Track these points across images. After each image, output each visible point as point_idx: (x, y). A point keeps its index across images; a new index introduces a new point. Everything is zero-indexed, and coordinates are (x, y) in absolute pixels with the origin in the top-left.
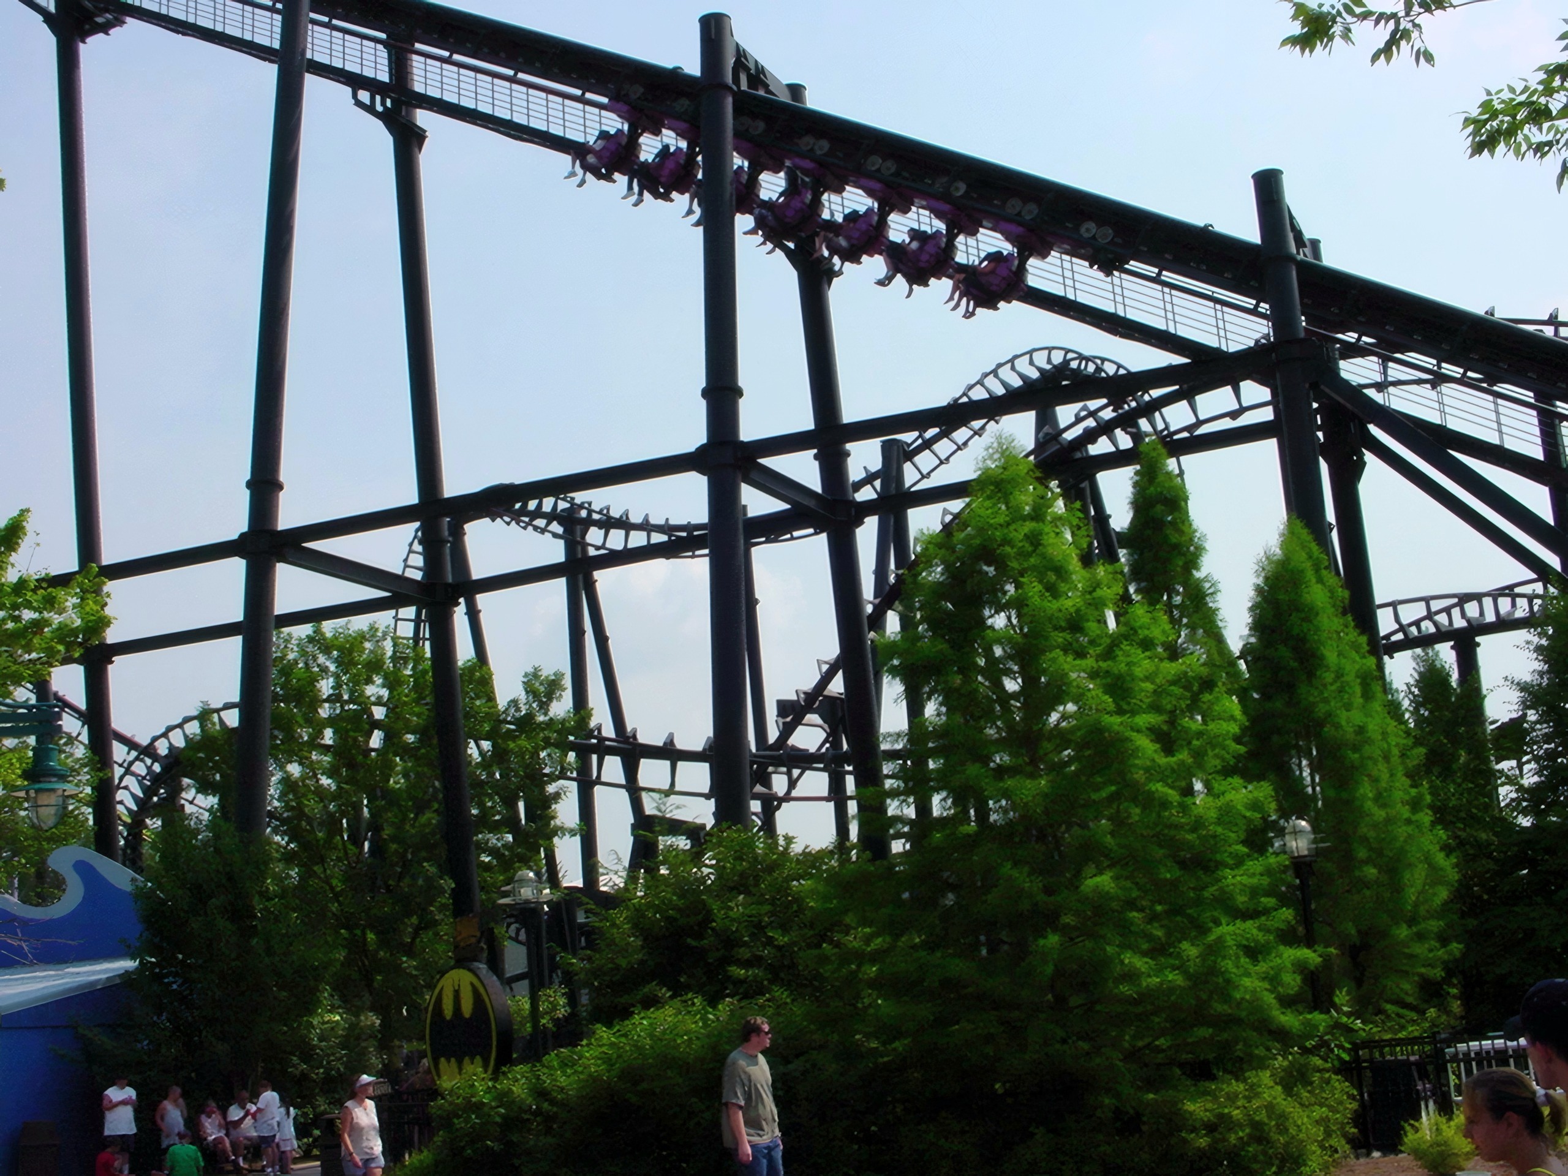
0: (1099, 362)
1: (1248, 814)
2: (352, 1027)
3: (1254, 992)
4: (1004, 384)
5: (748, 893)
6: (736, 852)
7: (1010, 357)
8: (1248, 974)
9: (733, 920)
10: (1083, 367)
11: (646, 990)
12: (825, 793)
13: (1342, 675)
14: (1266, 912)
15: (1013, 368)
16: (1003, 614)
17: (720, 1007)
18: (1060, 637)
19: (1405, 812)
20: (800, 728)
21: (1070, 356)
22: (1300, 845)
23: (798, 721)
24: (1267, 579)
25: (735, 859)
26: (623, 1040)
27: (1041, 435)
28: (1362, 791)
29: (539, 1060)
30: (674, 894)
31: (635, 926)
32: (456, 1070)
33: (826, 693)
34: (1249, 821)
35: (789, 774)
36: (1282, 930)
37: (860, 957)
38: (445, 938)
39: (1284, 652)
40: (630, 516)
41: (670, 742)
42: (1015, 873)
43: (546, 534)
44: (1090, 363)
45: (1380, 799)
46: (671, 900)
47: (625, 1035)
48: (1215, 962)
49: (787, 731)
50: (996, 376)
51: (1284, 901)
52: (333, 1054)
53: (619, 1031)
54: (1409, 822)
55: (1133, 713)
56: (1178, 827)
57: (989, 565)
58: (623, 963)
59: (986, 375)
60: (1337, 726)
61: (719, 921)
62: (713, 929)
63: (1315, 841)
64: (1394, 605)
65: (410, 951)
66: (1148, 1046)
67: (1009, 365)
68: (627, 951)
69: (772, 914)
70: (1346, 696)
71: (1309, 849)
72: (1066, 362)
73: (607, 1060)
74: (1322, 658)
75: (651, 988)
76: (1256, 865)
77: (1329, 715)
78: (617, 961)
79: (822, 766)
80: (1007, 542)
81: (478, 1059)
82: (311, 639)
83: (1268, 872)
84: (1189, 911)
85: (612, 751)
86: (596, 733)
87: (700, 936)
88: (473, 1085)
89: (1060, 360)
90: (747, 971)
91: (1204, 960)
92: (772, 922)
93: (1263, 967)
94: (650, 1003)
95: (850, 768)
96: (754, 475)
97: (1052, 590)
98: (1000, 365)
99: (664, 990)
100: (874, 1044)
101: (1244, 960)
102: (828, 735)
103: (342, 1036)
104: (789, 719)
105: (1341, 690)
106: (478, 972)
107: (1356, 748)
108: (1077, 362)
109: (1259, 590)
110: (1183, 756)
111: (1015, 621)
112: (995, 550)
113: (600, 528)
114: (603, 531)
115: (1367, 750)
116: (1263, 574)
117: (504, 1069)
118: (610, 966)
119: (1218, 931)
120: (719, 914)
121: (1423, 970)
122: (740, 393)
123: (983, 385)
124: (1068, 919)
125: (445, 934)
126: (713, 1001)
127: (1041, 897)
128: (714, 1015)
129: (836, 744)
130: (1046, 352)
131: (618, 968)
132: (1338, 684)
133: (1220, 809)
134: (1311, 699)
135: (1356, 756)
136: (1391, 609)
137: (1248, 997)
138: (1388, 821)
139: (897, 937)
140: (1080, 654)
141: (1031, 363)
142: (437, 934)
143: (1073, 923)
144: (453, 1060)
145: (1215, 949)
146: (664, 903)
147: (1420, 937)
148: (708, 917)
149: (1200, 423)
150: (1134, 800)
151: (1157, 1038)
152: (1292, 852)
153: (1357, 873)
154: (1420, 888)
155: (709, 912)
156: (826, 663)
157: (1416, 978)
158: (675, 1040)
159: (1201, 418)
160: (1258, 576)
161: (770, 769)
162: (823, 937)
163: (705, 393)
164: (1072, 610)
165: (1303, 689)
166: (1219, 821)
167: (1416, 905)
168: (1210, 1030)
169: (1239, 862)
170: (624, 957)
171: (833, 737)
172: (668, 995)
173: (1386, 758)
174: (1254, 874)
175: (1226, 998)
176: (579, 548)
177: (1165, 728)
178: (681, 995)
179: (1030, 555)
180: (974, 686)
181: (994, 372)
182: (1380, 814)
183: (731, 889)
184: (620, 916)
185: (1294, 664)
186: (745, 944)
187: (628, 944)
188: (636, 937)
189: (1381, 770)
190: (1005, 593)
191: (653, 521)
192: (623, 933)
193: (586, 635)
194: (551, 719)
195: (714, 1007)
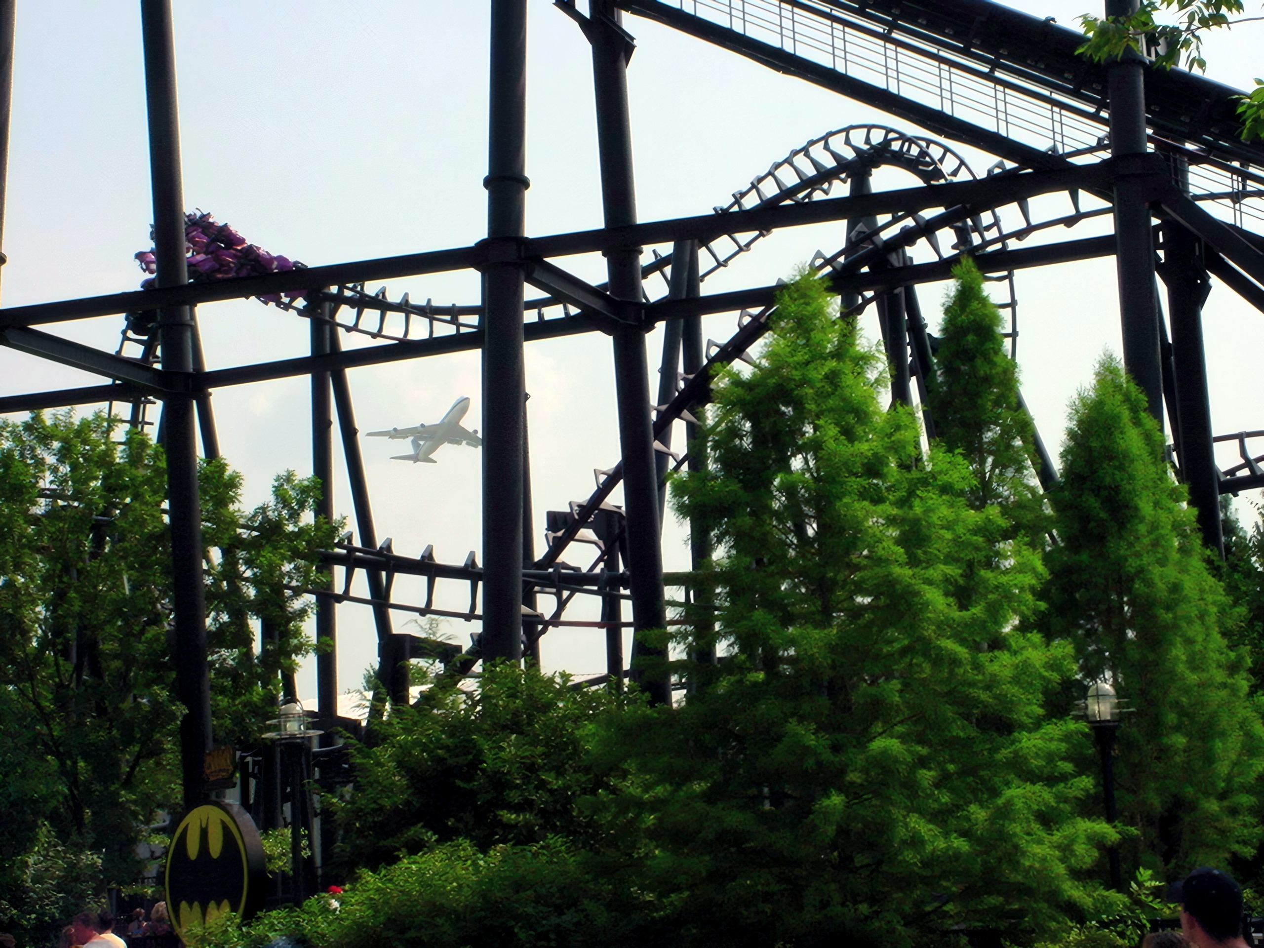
0: (924, 144)
1: (1046, 674)
2: (72, 866)
3: (1044, 860)
4: (815, 163)
5: (521, 733)
6: (509, 688)
7: (824, 134)
8: (1040, 842)
9: (505, 761)
10: (905, 149)
11: (411, 833)
12: (598, 618)
13: (1157, 528)
14: (1064, 778)
15: (827, 147)
16: (800, 456)
17: (492, 853)
18: (855, 483)
19: (1220, 676)
20: (572, 543)
21: (892, 135)
22: (1102, 708)
23: (570, 536)
24: (1080, 422)
25: (508, 697)
26: (390, 885)
27: (853, 233)
28: (1174, 652)
29: (299, 904)
30: (443, 732)
31: (400, 764)
32: (200, 915)
33: (602, 506)
34: (1048, 681)
35: (559, 595)
36: (1080, 799)
37: (640, 805)
38: (168, 767)
39: (1092, 502)
40: (387, 294)
41: (428, 556)
42: (801, 730)
43: (291, 310)
44: (913, 146)
45: (1195, 664)
46: (439, 739)
47: (390, 880)
48: (1003, 825)
49: (557, 547)
50: (807, 155)
51: (1082, 766)
52: (48, 898)
53: (385, 876)
54: (1224, 685)
55: (930, 563)
56: (973, 684)
57: (787, 406)
58: (386, 803)
59: (795, 153)
60: (1149, 584)
61: (489, 762)
62: (483, 771)
63: (1119, 705)
64: (1241, 437)
65: (128, 783)
66: (935, 911)
67: (823, 142)
68: (392, 791)
69: (546, 755)
70: (1161, 550)
71: (1112, 714)
72: (887, 142)
73: (372, 905)
74: (1136, 509)
75: (417, 831)
76: (1054, 730)
77: (1141, 571)
78: (379, 802)
79: (595, 588)
80: (805, 382)
81: (226, 904)
82: (28, 427)
83: (1067, 737)
84: (982, 773)
85: (360, 563)
86: (346, 543)
87: (469, 778)
88: (226, 931)
89: (881, 139)
90: (518, 816)
91: (992, 823)
92: (545, 764)
93: (1057, 837)
94: (415, 847)
95: (627, 592)
96: (537, 275)
97: (848, 434)
98: (812, 143)
99: (429, 834)
100: (650, 897)
101: (1036, 826)
102: (603, 553)
103: (59, 877)
104: (560, 534)
105: (1156, 544)
106: (229, 808)
107: (1168, 608)
108: (899, 143)
109: (1072, 434)
110: (977, 611)
111: (812, 464)
112: (792, 390)
113: (353, 307)
114: (356, 310)
115: (1183, 609)
116: (1076, 417)
117: (259, 914)
118: (373, 806)
119: (1009, 793)
120: (489, 755)
121: (1236, 847)
122: (525, 184)
123: (792, 164)
124: (854, 777)
125: (169, 764)
126: (484, 847)
127: (827, 756)
128: (485, 862)
129: (611, 565)
130: (865, 130)
131: (381, 808)
132: (1152, 536)
133: (1017, 666)
134: (1122, 552)
135: (1170, 615)
136: (1236, 442)
137: (1037, 865)
138: (1201, 685)
139: (679, 786)
140: (878, 500)
141: (848, 142)
142: (158, 764)
143: (859, 781)
144: (196, 904)
145: (1005, 813)
146: (431, 742)
147: (1234, 812)
148: (478, 759)
149: (1030, 229)
150: (926, 654)
151: (944, 904)
152: (1094, 716)
153: (1165, 740)
154: (1234, 757)
155: (480, 752)
156: (604, 473)
157: (1227, 855)
158: (445, 887)
159: (1034, 222)
160: (1071, 419)
161: (537, 588)
162: (599, 783)
163: (488, 183)
164: (869, 454)
165: (1111, 544)
166: (1016, 680)
167: (1229, 779)
168: (1001, 899)
169: (1037, 725)
170: (389, 797)
171: (607, 556)
172: (434, 838)
173: (1202, 617)
174: (1052, 739)
175: (1015, 865)
176: (327, 328)
177: (961, 581)
178: (452, 841)
179: (829, 395)
180: (768, 528)
181: (805, 150)
182: (1193, 678)
183: (504, 728)
184: (384, 754)
185: (1103, 515)
186: (517, 787)
187: (393, 783)
188: (403, 776)
189: (1195, 631)
190: (803, 434)
191: (413, 301)
192: (388, 771)
193: (332, 427)
194: (301, 529)
195: (485, 852)
